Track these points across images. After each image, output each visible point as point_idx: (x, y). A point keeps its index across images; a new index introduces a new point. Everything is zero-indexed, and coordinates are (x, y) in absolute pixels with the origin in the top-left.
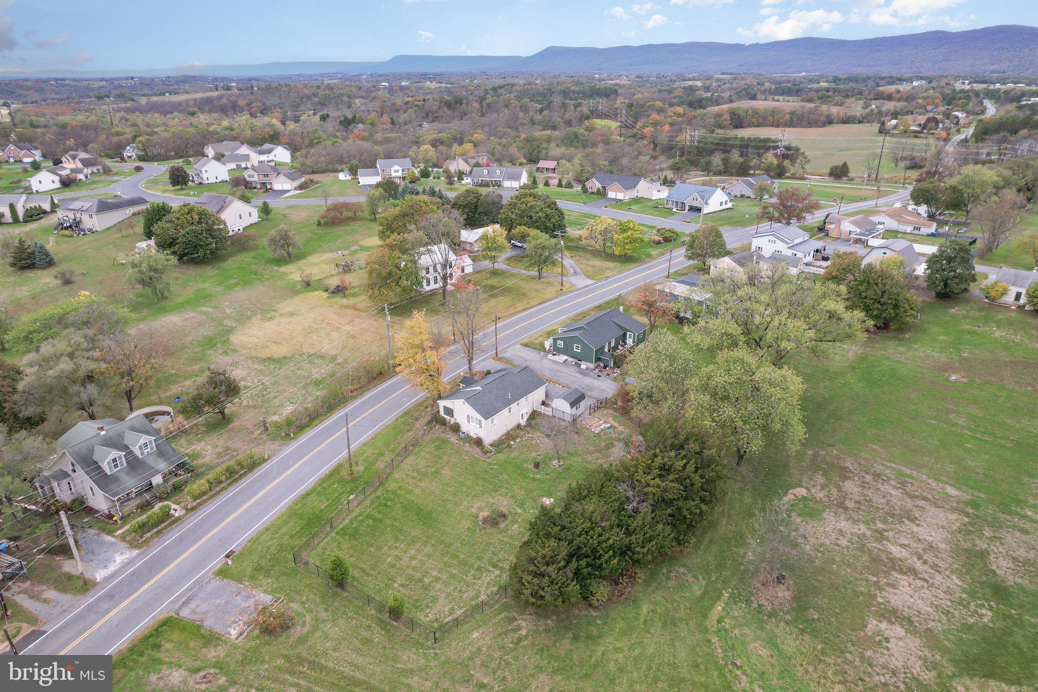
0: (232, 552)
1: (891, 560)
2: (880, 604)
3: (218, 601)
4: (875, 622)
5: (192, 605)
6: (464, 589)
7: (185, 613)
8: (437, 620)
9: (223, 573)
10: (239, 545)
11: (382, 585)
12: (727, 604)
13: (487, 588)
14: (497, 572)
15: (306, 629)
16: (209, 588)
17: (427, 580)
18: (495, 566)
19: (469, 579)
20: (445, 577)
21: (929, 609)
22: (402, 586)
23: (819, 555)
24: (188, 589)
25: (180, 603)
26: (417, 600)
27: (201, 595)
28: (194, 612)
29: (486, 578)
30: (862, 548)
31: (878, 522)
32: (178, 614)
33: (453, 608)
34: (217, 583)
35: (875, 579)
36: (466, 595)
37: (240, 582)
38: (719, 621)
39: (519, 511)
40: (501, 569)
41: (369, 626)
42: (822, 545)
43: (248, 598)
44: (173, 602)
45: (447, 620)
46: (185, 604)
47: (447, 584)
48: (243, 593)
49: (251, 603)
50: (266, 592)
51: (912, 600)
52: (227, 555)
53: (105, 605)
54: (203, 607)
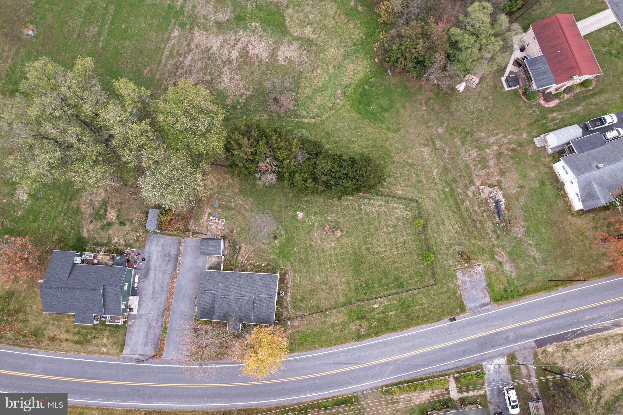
0: (451, 320)
1: (241, 57)
2: (269, 60)
3: (474, 293)
4: (280, 62)
5: (483, 301)
6: (383, 212)
7: (488, 299)
8: (406, 210)
9: (463, 309)
10: (445, 322)
11: (410, 243)
12: (302, 118)
13: (374, 205)
14: (363, 207)
15: (455, 247)
16: (472, 305)
17: (391, 229)
18: (360, 210)
19: (375, 214)
20: (383, 224)
21: (263, 43)
22: (403, 236)
23: (251, 87)
24: (480, 312)
25: (487, 307)
26: (404, 224)
27: (477, 304)
28: (484, 297)
29: (369, 209)
30: (239, 68)
31: (217, 64)
32: (491, 301)
33: (396, 208)
34: (468, 306)
35: (256, 63)
36: (385, 209)
37: (460, 296)
38: (314, 118)
39: (317, 224)
40: (359, 206)
41: (431, 229)
42: (244, 87)
43: (464, 283)
44: (489, 310)
45: (402, 206)
46: (485, 305)
47: (386, 221)
48: (464, 287)
49: (465, 278)
50: (457, 278)
51: (261, 49)
52: (454, 319)
53: (511, 335)
54: (481, 295)
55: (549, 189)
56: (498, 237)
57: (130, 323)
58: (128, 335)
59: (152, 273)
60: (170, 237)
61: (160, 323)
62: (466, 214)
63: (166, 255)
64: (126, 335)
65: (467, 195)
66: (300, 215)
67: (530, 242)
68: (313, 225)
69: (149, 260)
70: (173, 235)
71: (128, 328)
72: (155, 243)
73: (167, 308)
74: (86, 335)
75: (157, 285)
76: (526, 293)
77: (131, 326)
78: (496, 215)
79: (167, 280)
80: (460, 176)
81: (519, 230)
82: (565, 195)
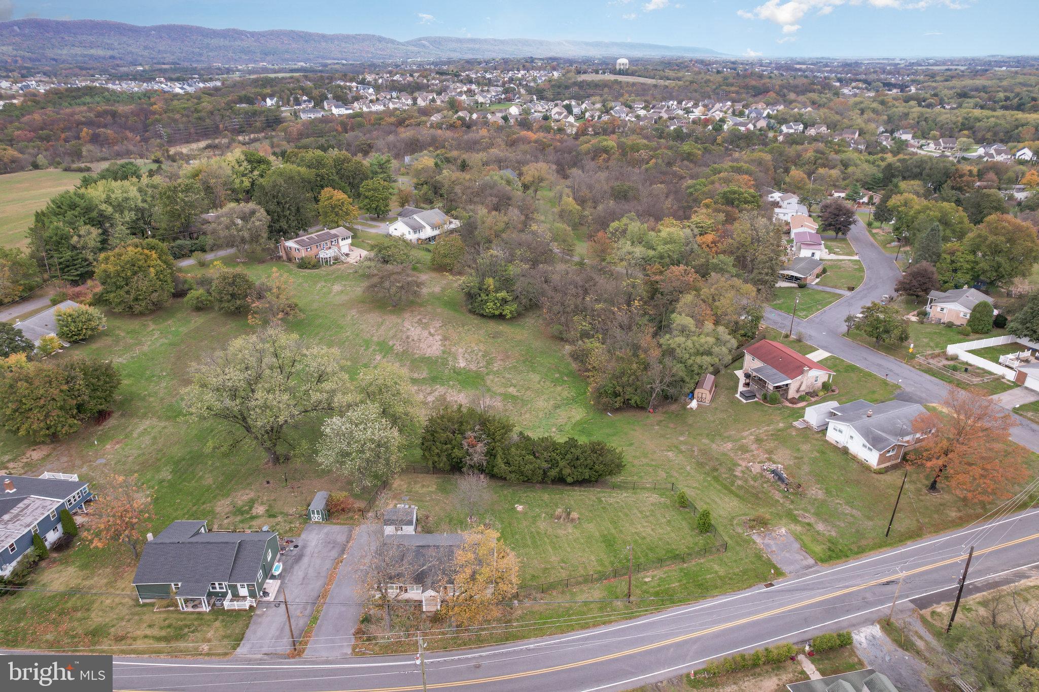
0: (767, 586)
3: (787, 555)
5: (805, 563)
6: (631, 502)
7: (811, 561)
8: (661, 497)
9: (779, 573)
10: (760, 589)
13: (618, 497)
15: (739, 518)
16: (792, 568)
17: (648, 513)
18: (600, 501)
19: (622, 504)
20: (635, 510)
22: (665, 517)
24: (807, 575)
25: (814, 568)
26: (663, 508)
27: (798, 567)
28: (806, 558)
29: (612, 500)
32: (816, 562)
33: (647, 497)
34: (785, 569)
36: (634, 499)
37: (769, 559)
39: (544, 515)
40: (598, 499)
43: (768, 545)
44: (819, 571)
45: (655, 495)
46: (810, 567)
47: (638, 507)
48: (770, 550)
49: (767, 541)
50: (755, 543)
52: (771, 585)
53: (868, 596)
54: (798, 557)
55: (832, 456)
56: (792, 502)
57: (258, 612)
58: (252, 627)
59: (305, 560)
60: (338, 526)
61: (308, 612)
62: (741, 493)
63: (330, 543)
64: (247, 628)
65: (735, 476)
66: (520, 508)
67: (838, 501)
68: (539, 516)
69: (304, 547)
70: (343, 524)
71: (254, 618)
72: (315, 532)
73: (323, 595)
74: (181, 629)
75: (311, 571)
76: (861, 551)
77: (259, 616)
78: (779, 483)
79: (328, 564)
80: (720, 464)
81: (815, 492)
82: (854, 458)
